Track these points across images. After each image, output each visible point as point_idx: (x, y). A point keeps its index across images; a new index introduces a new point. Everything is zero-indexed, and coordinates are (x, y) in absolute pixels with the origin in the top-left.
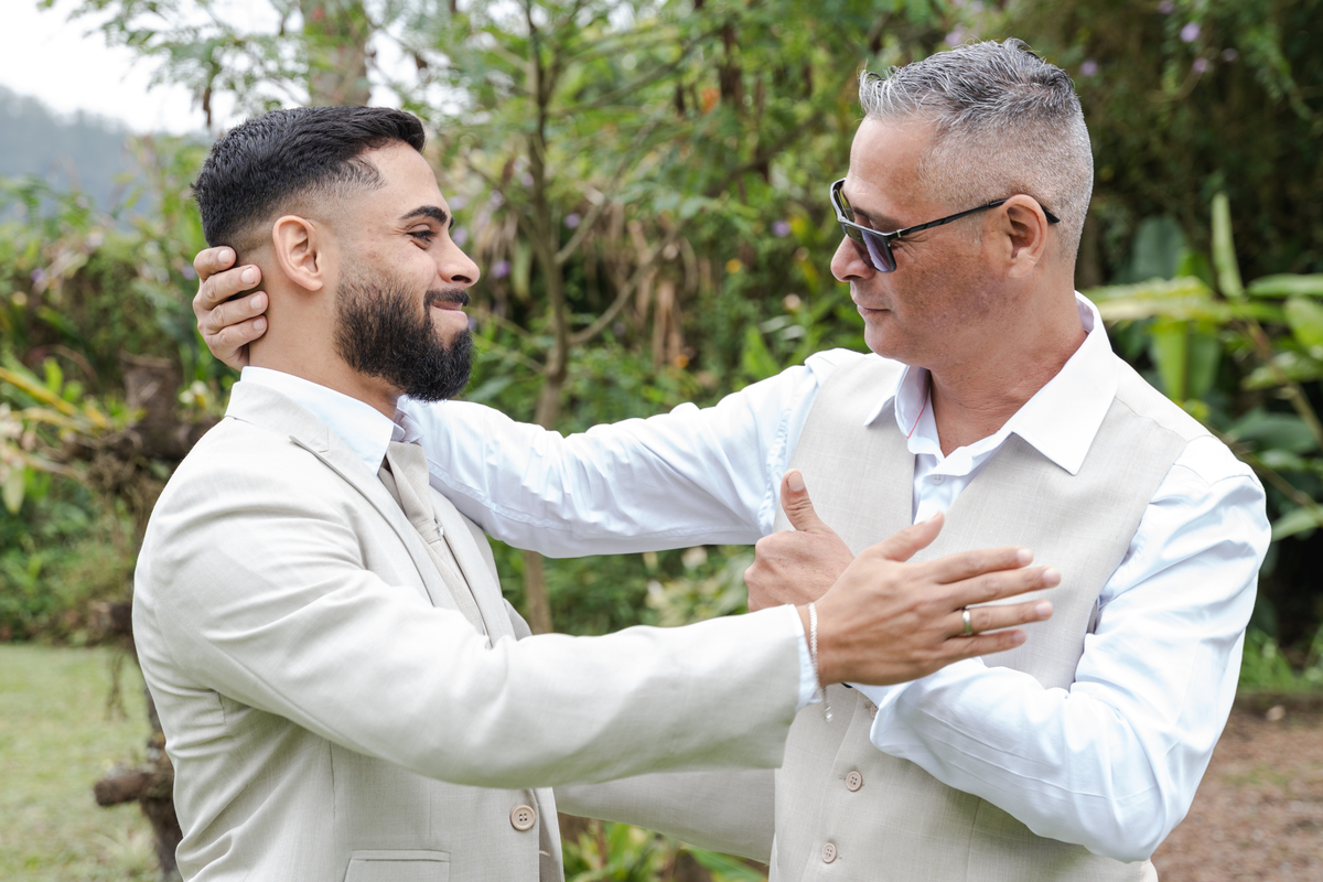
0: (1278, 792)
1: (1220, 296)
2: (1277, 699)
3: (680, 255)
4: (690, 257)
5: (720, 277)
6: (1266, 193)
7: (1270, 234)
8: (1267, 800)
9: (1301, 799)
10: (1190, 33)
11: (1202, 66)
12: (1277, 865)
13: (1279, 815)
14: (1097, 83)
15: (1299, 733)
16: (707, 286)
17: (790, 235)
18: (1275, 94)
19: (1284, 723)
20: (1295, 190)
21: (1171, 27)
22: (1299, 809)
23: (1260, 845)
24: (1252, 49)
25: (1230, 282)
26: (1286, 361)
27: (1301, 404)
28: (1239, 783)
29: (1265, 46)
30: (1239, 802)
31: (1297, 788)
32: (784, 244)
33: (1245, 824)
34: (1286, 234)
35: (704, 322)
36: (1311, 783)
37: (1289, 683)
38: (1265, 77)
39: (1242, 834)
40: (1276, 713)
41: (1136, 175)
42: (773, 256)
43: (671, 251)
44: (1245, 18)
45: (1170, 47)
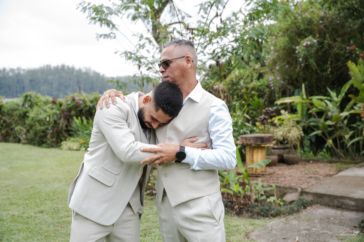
0: (308, 173)
1: (303, 99)
2: (311, 160)
3: (227, 95)
4: (229, 95)
5: (233, 98)
6: (314, 85)
7: (315, 91)
8: (306, 174)
9: (311, 174)
10: (301, 60)
11: (303, 65)
12: (304, 183)
13: (307, 176)
14: (288, 68)
15: (314, 164)
16: (231, 100)
17: (243, 92)
18: (314, 69)
19: (312, 163)
20: (319, 84)
21: (298, 59)
22: (310, 175)
23: (303, 180)
24: (310, 62)
25: (305, 97)
26: (314, 109)
27: (316, 116)
28: (302, 171)
29: (312, 61)
30: (301, 174)
31: (311, 172)
32: (242, 93)
33: (301, 177)
34: (318, 91)
35: (231, 105)
36: (313, 171)
37: (314, 158)
38: (312, 66)
39: (300, 179)
40: (311, 162)
41: (295, 82)
42: (241, 95)
43: (226, 94)
44: (309, 57)
45: (298, 62)
